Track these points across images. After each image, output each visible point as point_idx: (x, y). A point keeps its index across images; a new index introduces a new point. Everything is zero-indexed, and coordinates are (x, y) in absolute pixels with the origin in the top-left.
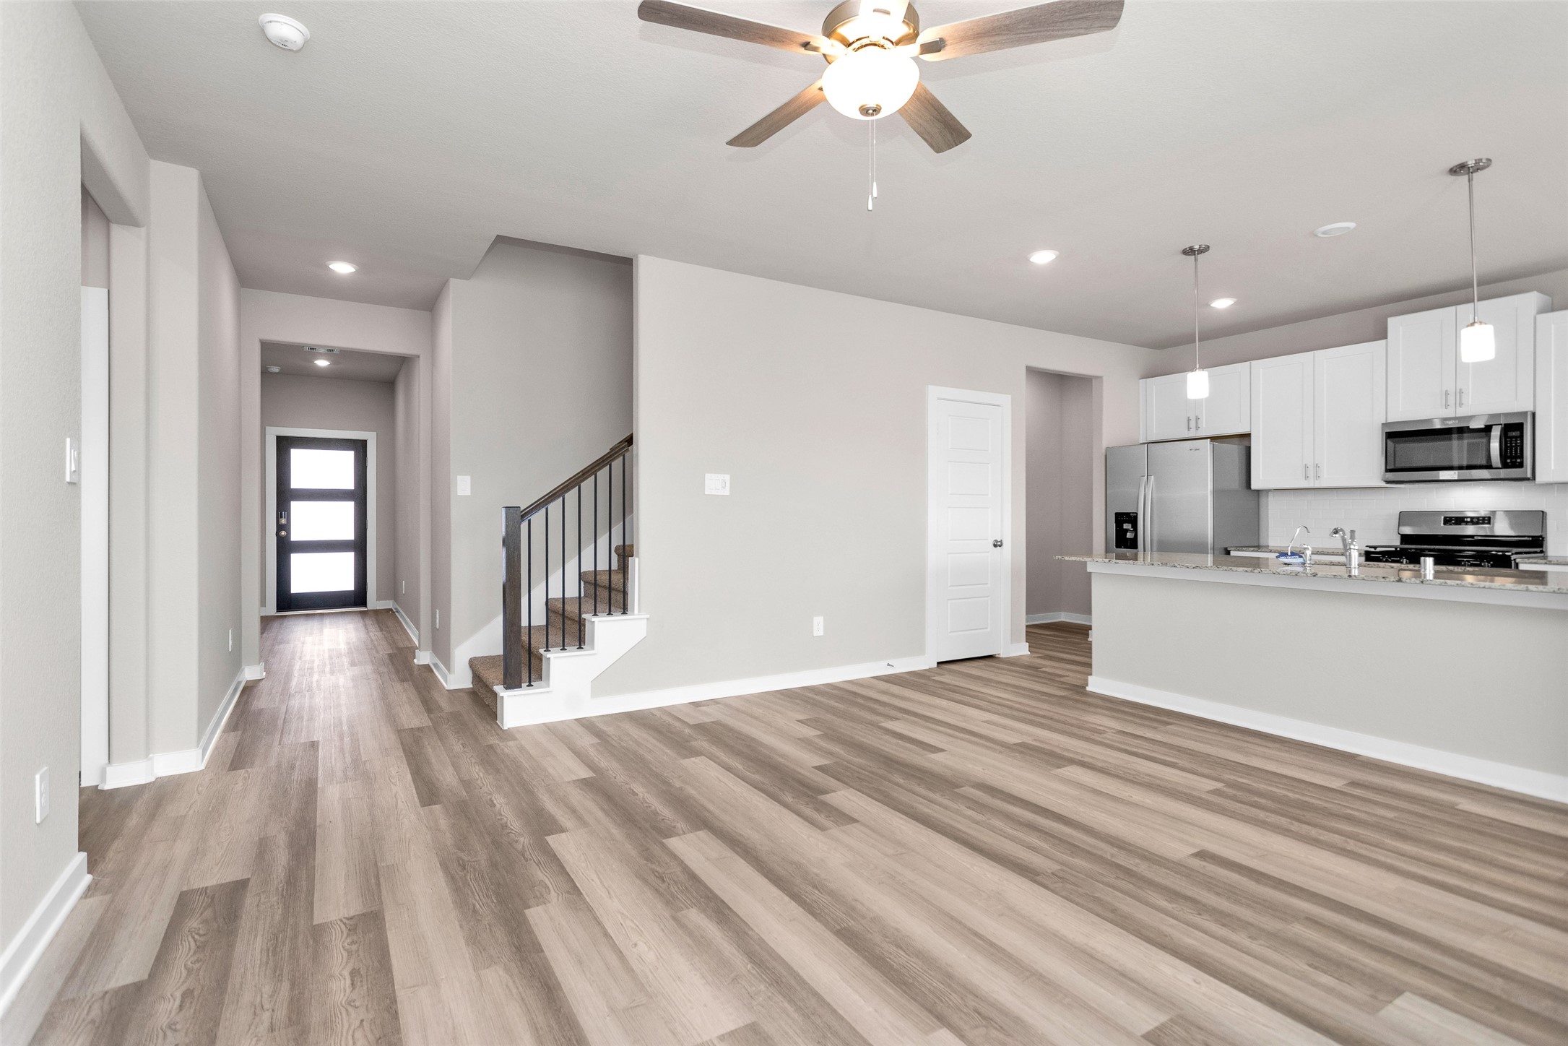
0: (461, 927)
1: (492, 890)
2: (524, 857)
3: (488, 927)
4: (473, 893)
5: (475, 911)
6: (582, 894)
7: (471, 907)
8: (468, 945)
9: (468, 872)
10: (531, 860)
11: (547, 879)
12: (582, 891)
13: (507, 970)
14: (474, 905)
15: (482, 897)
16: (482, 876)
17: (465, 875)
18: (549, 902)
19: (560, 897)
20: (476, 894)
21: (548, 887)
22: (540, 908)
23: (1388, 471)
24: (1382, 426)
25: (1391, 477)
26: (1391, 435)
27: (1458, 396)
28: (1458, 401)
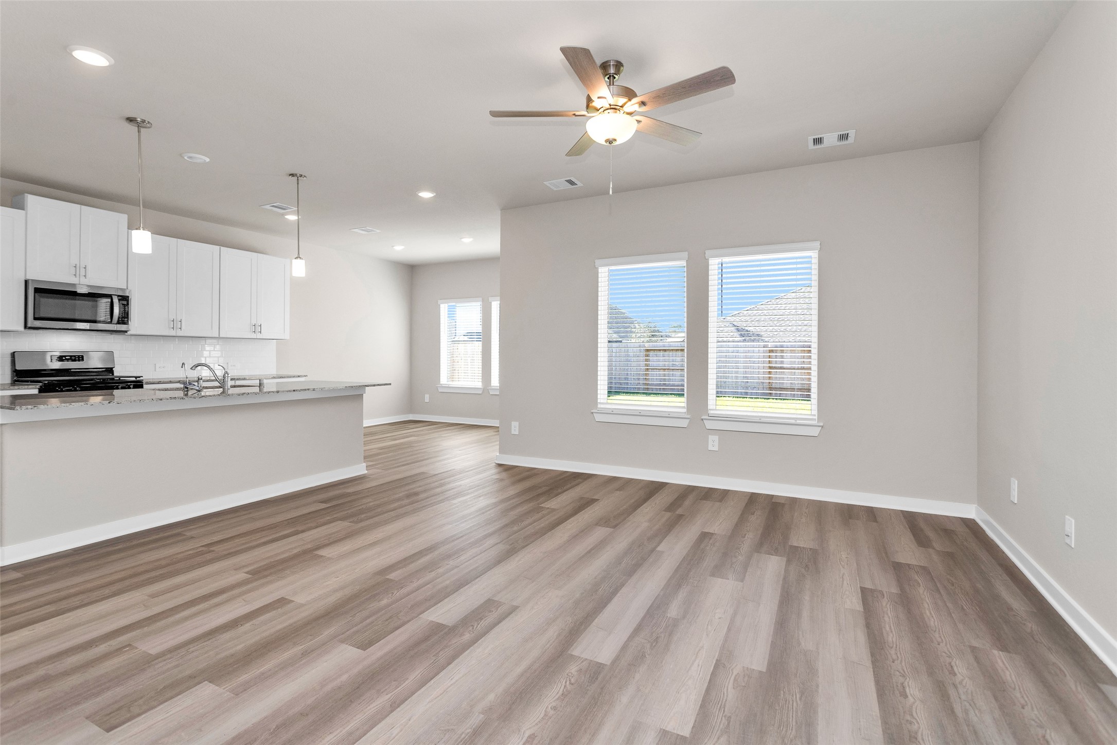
0: (817, 686)
1: (779, 705)
2: (729, 723)
3: (798, 675)
4: (797, 712)
5: (802, 693)
6: (717, 660)
7: (803, 699)
8: (817, 670)
9: (791, 741)
10: (725, 716)
11: (729, 687)
12: (714, 662)
13: (799, 644)
14: (800, 699)
15: (791, 702)
16: (780, 726)
17: (795, 737)
18: (743, 667)
19: (733, 667)
20: (794, 709)
21: (735, 678)
22: (753, 667)
23: (35, 319)
24: (26, 282)
25: (38, 323)
26: (37, 290)
27: (83, 271)
28: (83, 273)
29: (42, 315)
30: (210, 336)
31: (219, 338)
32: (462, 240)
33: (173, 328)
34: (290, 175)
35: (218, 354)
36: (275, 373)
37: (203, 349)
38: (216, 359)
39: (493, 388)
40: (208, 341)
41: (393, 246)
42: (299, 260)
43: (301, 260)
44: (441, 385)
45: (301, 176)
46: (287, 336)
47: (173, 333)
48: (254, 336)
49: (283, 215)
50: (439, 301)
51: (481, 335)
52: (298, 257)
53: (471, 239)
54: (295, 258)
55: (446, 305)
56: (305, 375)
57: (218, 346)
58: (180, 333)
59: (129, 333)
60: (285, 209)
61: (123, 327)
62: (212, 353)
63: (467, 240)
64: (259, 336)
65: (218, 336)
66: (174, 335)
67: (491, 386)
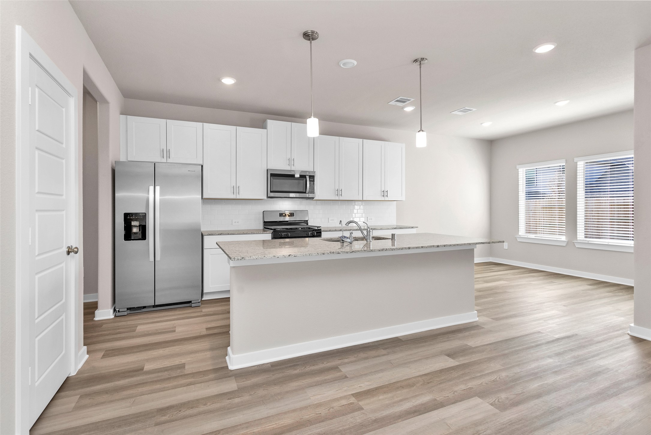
23: (271, 192)
24: (267, 170)
25: (272, 195)
26: (272, 175)
27: (292, 161)
28: (292, 163)
29: (274, 189)
30: (358, 199)
31: (363, 201)
32: (557, 104)
33: (337, 195)
34: (414, 61)
35: (362, 211)
36: (396, 224)
37: (354, 209)
38: (361, 215)
39: (579, 241)
40: (356, 203)
41: (481, 124)
42: (421, 132)
43: (423, 132)
44: (520, 235)
45: (423, 59)
46: (404, 199)
47: (337, 198)
48: (383, 199)
49: (403, 108)
50: (518, 167)
51: (564, 193)
52: (421, 130)
53: (568, 101)
54: (418, 132)
55: (525, 169)
56: (417, 226)
57: (362, 206)
58: (341, 198)
59: (315, 199)
60: (404, 102)
61: (311, 195)
62: (359, 211)
63: (562, 104)
64: (386, 199)
65: (362, 199)
66: (338, 199)
67: (577, 240)
